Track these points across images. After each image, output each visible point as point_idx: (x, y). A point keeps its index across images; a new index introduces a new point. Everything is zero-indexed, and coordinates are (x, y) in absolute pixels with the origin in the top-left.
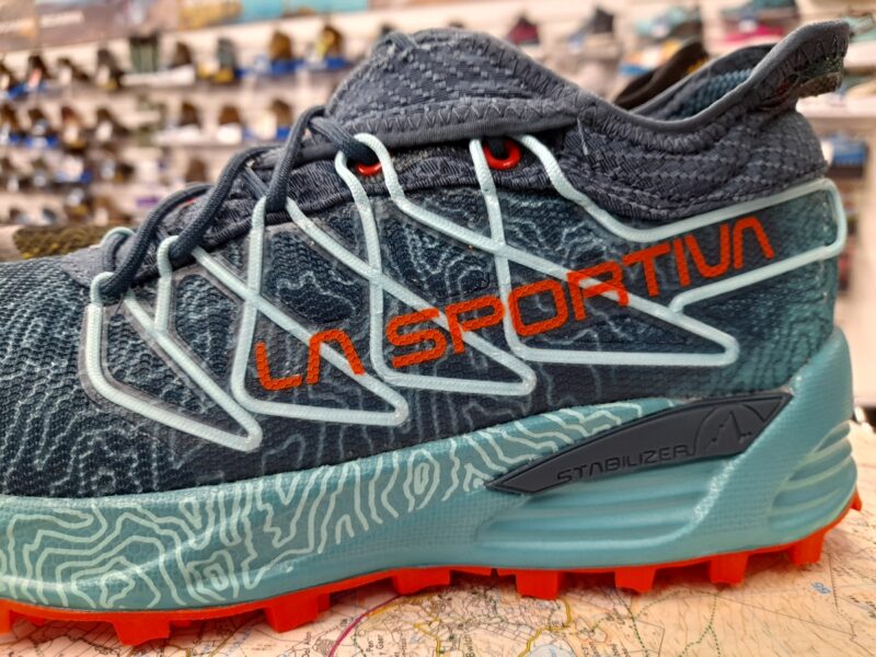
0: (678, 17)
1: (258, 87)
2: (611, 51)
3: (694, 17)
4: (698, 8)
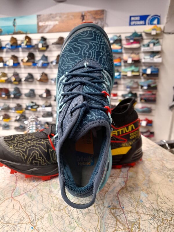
4: (120, 36)
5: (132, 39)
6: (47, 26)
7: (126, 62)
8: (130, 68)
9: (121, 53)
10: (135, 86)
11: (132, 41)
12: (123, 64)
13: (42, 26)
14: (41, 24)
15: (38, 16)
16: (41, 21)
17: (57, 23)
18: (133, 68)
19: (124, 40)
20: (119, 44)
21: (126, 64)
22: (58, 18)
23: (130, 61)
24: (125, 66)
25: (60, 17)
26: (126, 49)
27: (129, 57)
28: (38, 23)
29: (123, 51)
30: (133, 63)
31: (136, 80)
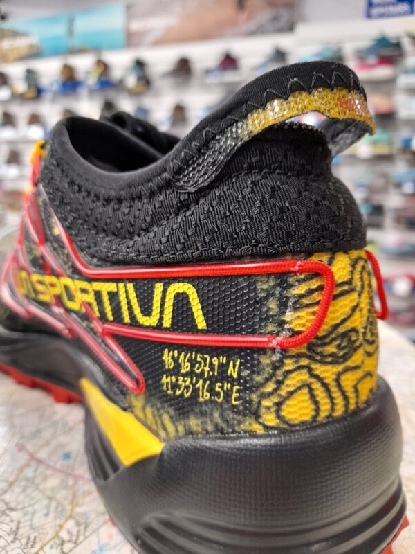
1: (53, 100)
5: (372, 54)
14: (136, 26)
15: (129, 7)
25: (183, 5)
28: (127, 25)
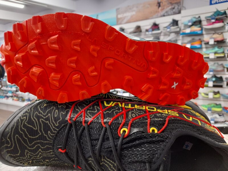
0: (194, 20)
2: (178, 30)
3: (199, 19)
4: (199, 17)
5: (213, 19)
6: (124, 18)
7: (207, 43)
8: (213, 49)
9: (202, 34)
10: (220, 69)
11: (213, 21)
12: (204, 46)
13: (121, 18)
14: (119, 16)
15: (117, 10)
16: (119, 14)
17: (134, 13)
18: (216, 49)
19: (204, 21)
20: (199, 26)
21: (208, 46)
22: (135, 9)
23: (212, 42)
24: (206, 48)
25: (137, 7)
26: (207, 30)
27: (211, 38)
28: (117, 16)
29: (204, 32)
30: (217, 44)
31: (220, 63)
